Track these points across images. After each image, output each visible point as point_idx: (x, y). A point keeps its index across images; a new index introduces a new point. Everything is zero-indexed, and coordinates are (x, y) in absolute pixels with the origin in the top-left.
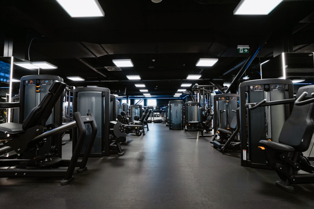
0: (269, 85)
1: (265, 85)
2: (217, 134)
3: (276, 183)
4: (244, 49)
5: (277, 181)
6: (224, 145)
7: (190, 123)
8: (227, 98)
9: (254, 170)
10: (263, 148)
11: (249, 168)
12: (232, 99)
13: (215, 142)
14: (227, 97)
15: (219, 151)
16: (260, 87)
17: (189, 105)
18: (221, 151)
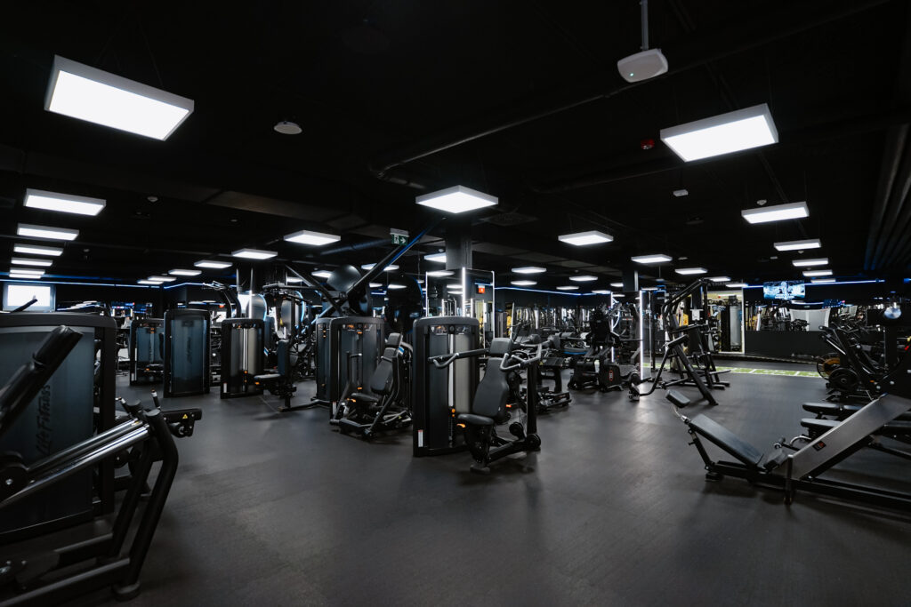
0: (454, 325)
1: (450, 325)
2: (343, 404)
3: (472, 469)
4: (400, 237)
5: (472, 466)
6: (371, 425)
7: (259, 380)
8: (360, 326)
9: (434, 459)
10: (463, 426)
11: (426, 458)
12: (368, 328)
13: (344, 420)
14: (358, 323)
15: (358, 438)
16: (444, 330)
17: (236, 327)
18: (366, 438)
